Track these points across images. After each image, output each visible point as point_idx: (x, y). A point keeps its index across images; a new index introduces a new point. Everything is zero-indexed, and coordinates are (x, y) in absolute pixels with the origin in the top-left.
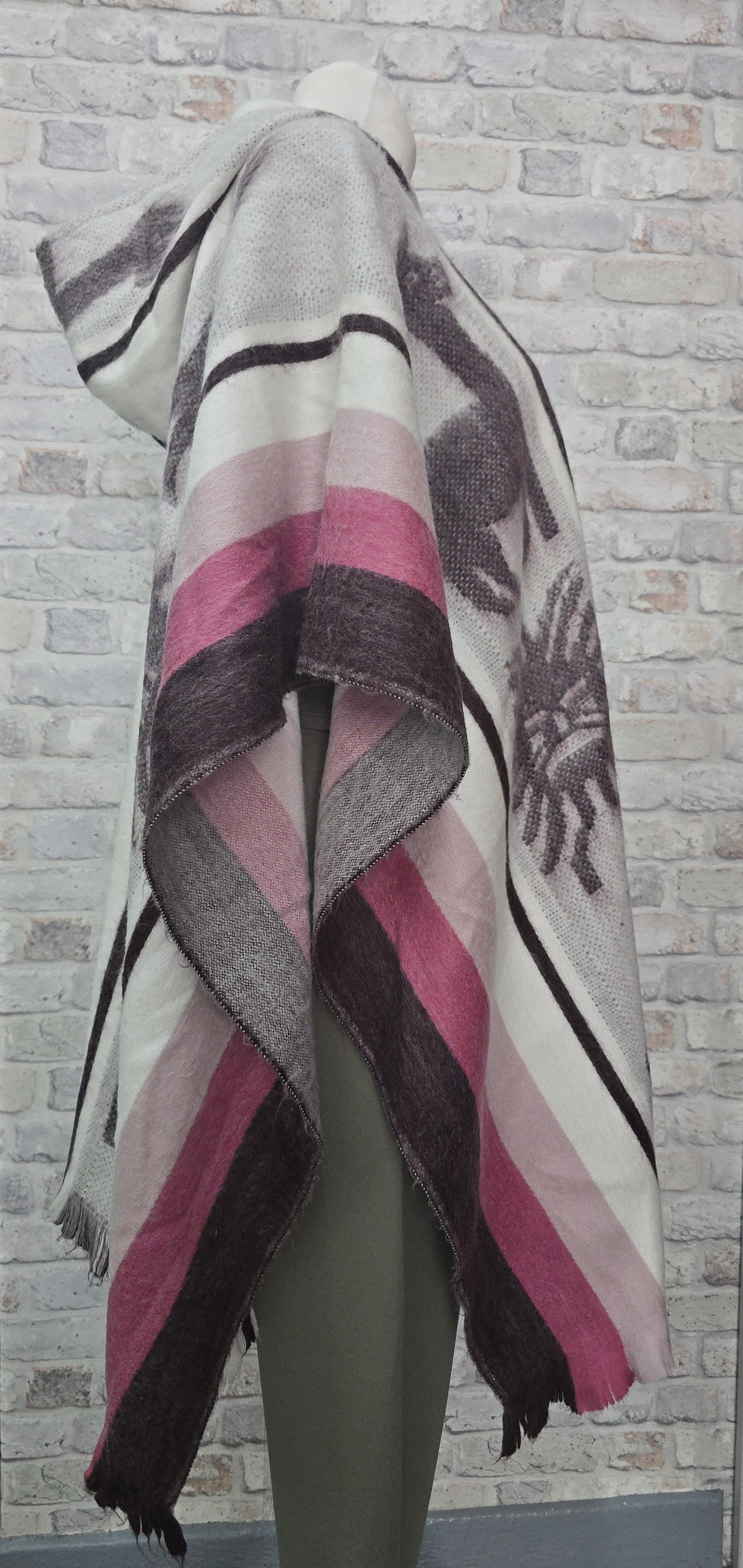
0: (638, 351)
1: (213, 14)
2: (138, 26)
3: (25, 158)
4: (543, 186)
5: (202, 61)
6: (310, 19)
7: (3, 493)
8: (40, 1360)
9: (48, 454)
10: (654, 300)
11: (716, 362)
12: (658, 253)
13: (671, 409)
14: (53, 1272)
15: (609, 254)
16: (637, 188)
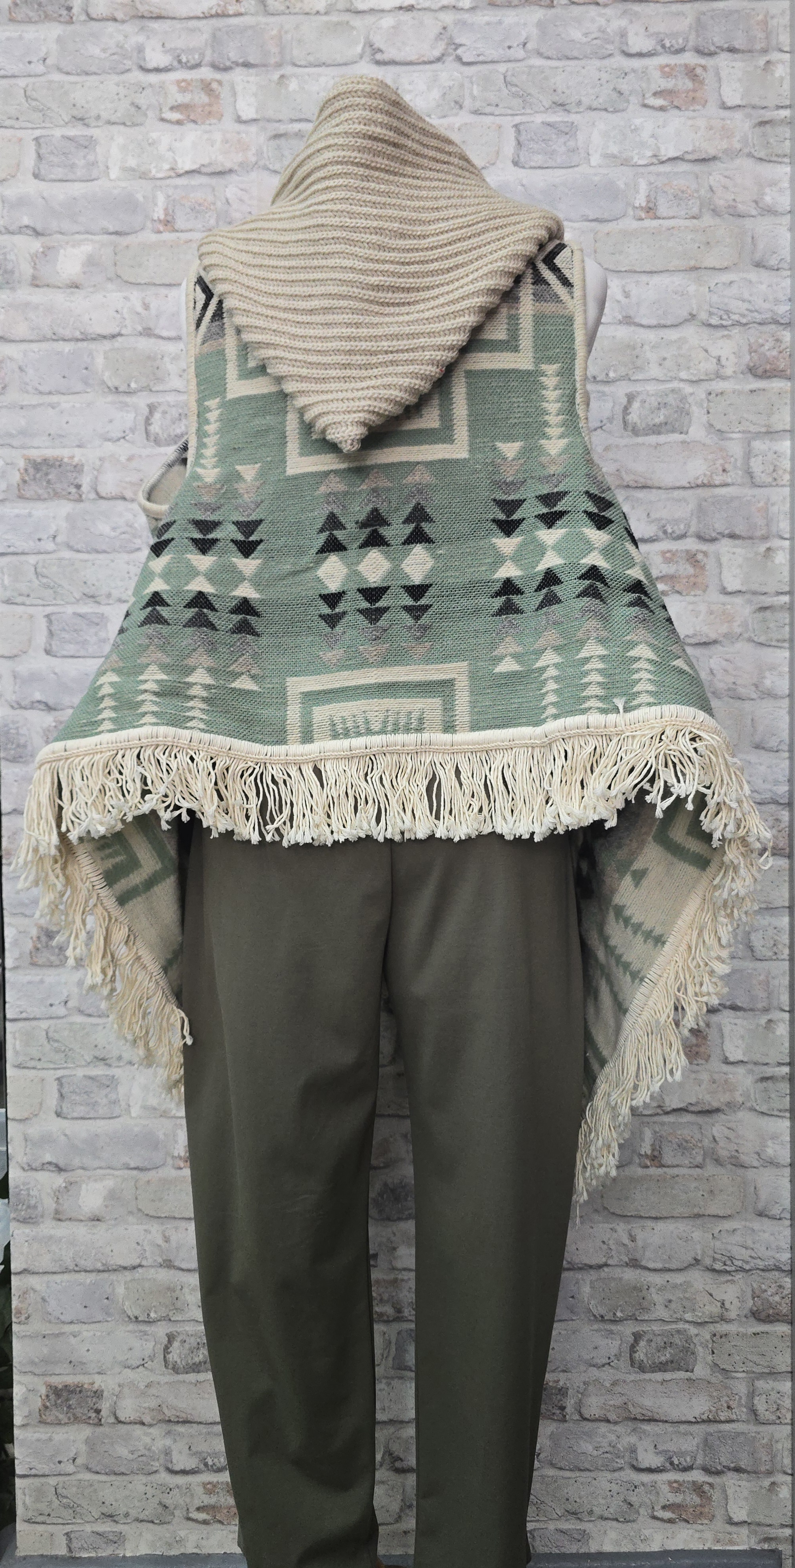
0: (644, 322)
1: (198, 18)
2: (126, 37)
3: (19, 174)
4: (538, 159)
5: (189, 65)
6: (295, 14)
7: (2, 501)
8: (51, 1375)
9: (45, 461)
10: (660, 268)
11: (730, 328)
12: (663, 219)
13: (682, 380)
14: (64, 1284)
15: (610, 224)
16: (638, 154)
